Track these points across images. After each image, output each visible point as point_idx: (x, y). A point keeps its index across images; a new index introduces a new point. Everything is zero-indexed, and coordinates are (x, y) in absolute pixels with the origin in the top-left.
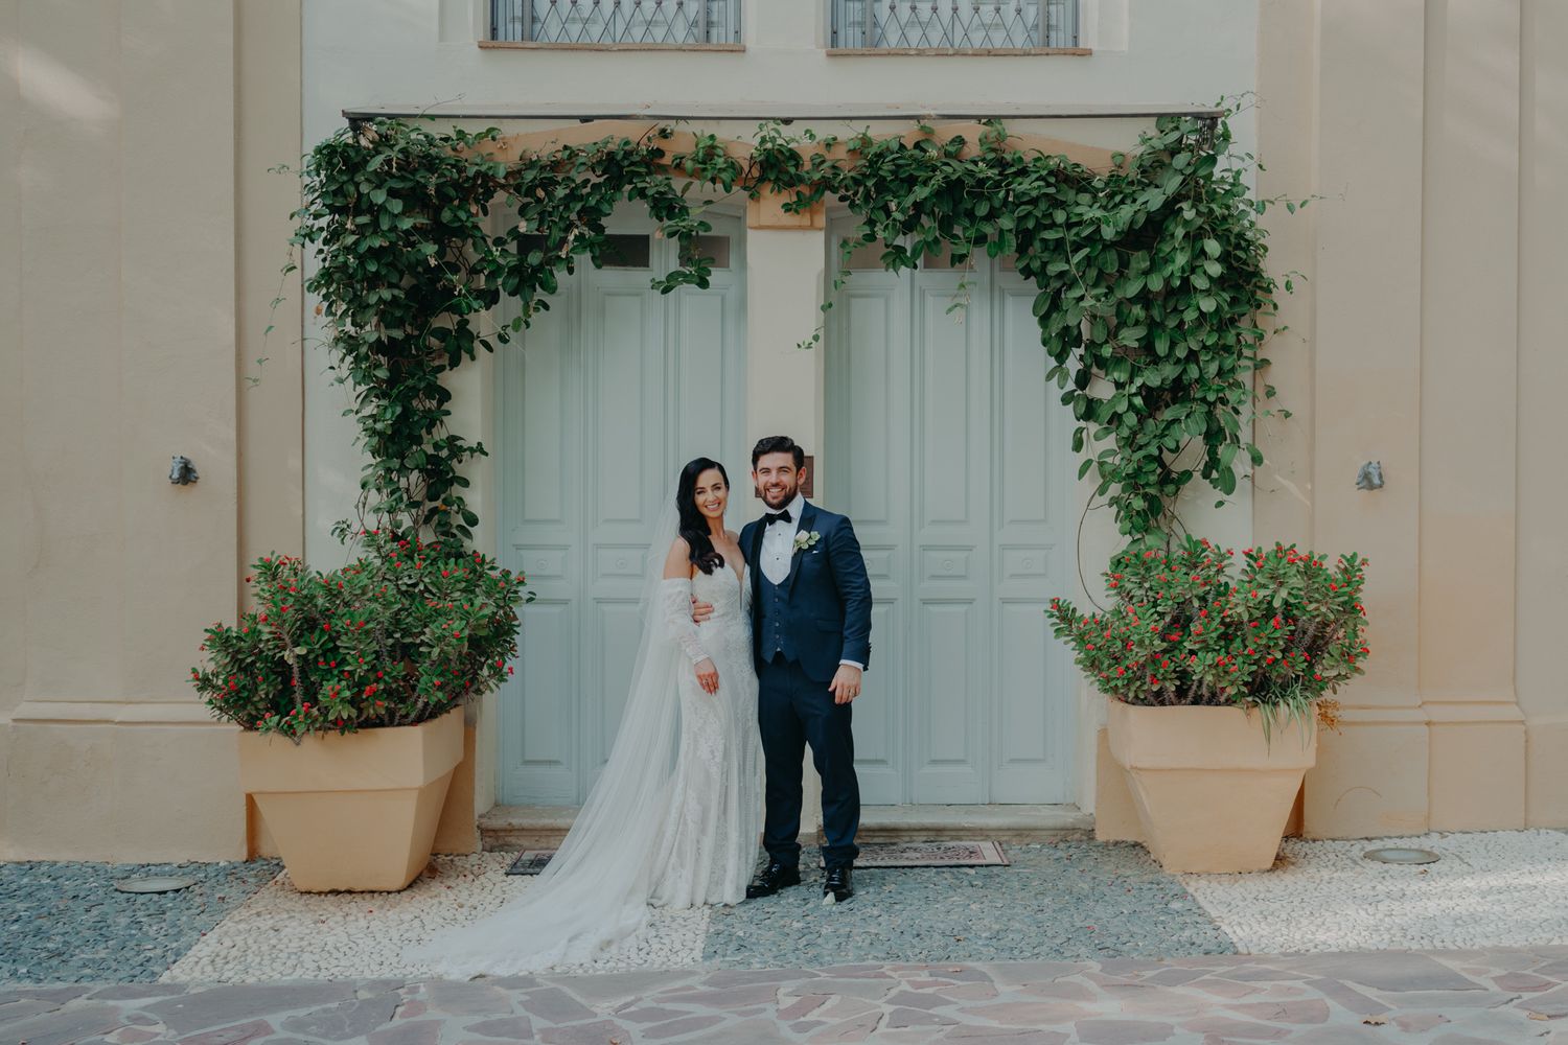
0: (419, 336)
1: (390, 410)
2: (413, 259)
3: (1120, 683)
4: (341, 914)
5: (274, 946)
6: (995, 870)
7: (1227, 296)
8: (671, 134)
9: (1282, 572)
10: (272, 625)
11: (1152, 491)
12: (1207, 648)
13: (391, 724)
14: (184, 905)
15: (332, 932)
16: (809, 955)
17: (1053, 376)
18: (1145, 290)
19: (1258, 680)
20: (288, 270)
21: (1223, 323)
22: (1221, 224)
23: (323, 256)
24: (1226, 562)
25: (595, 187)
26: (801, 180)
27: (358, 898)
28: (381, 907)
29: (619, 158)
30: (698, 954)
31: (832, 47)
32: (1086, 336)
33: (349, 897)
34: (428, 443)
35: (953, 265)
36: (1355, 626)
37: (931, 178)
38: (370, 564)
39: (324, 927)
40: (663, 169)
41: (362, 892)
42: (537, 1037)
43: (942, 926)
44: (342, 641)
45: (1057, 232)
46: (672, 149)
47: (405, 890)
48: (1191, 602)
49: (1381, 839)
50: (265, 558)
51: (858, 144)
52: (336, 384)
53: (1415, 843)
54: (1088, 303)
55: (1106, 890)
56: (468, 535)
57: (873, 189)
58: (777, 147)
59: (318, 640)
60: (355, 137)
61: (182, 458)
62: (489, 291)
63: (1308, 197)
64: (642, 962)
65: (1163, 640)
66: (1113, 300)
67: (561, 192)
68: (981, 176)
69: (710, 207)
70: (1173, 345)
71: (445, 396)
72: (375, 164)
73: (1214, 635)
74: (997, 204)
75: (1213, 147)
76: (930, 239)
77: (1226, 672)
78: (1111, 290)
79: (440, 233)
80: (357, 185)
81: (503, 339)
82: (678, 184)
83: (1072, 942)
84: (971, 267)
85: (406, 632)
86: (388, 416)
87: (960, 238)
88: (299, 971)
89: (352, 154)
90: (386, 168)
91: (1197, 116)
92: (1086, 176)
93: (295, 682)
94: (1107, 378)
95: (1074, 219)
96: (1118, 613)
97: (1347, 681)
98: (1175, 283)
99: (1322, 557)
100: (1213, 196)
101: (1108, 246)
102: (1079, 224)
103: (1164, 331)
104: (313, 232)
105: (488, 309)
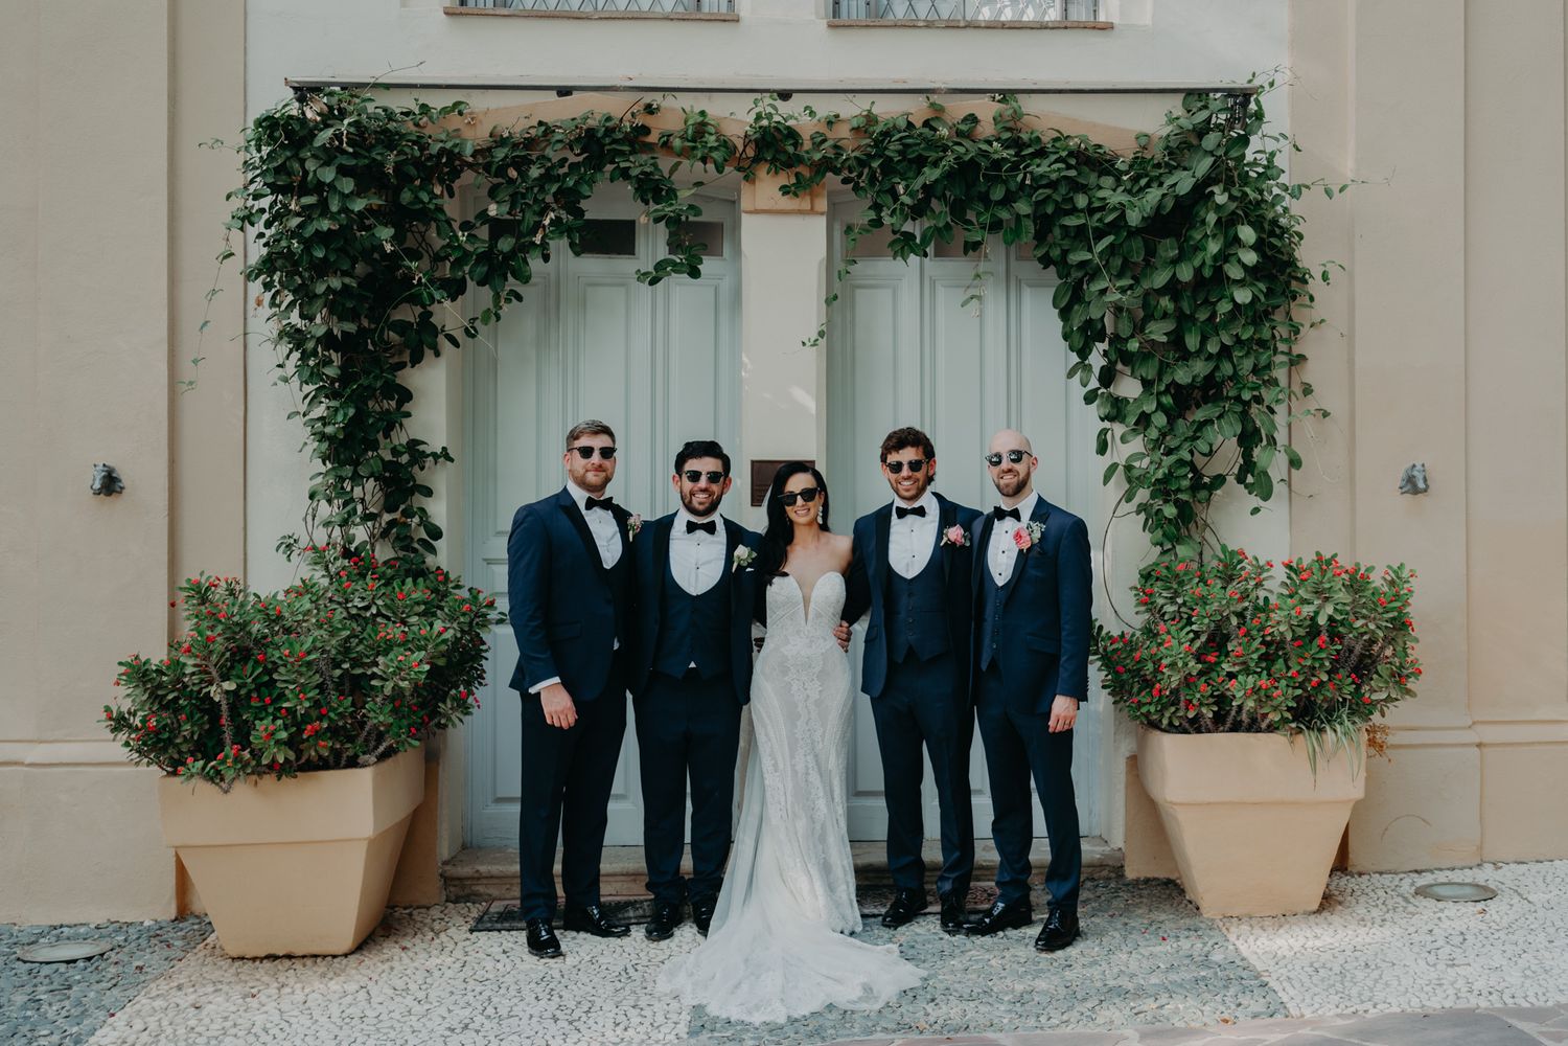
0: (376, 329)
1: (341, 411)
2: (367, 245)
4: (276, 985)
5: (193, 1029)
7: (1262, 286)
8: (658, 109)
9: (1327, 586)
10: (197, 656)
11: (1183, 497)
12: (1247, 671)
13: (337, 766)
14: (95, 977)
15: (265, 1009)
16: (810, 1028)
17: (1075, 373)
18: (1174, 280)
19: (1302, 704)
20: (225, 257)
21: (1258, 315)
22: (1254, 210)
23: (264, 240)
24: (1265, 575)
25: (574, 166)
26: (800, 160)
27: (298, 964)
28: (323, 975)
30: (682, 1029)
31: (834, 17)
32: (1109, 331)
33: (287, 963)
34: (385, 449)
35: (966, 253)
36: (1405, 644)
37: (941, 159)
38: (315, 584)
39: (254, 1003)
40: (649, 147)
41: (304, 957)
43: (959, 988)
44: (280, 674)
45: (1079, 218)
46: (659, 125)
47: (352, 953)
48: (1228, 618)
49: (1432, 872)
50: (194, 579)
51: (862, 122)
52: (284, 382)
53: (1468, 876)
54: (1112, 295)
55: (1140, 939)
56: (433, 550)
57: (878, 171)
58: (773, 125)
59: (250, 672)
60: (301, 108)
61: (104, 465)
62: (455, 280)
63: (1347, 182)
64: (618, 1040)
65: (1199, 661)
66: (1139, 291)
67: (535, 172)
68: (996, 156)
69: (701, 190)
70: (1204, 340)
71: (406, 396)
73: (1255, 656)
74: (1013, 188)
75: (1245, 127)
76: (941, 225)
77: (1267, 696)
78: (1137, 279)
79: (401, 217)
80: (302, 162)
82: (665, 163)
83: (1104, 1005)
84: (986, 256)
85: (356, 663)
86: (340, 418)
87: (973, 224)
89: (297, 128)
90: (337, 143)
91: (1230, 93)
92: (1108, 157)
93: (224, 721)
94: (1133, 375)
95: (1097, 204)
96: (1150, 632)
97: (1396, 703)
98: (1207, 273)
99: (1370, 569)
100: (1245, 178)
101: (1133, 233)
102: (1102, 209)
103: (1194, 325)
104: (252, 214)
105: (453, 299)
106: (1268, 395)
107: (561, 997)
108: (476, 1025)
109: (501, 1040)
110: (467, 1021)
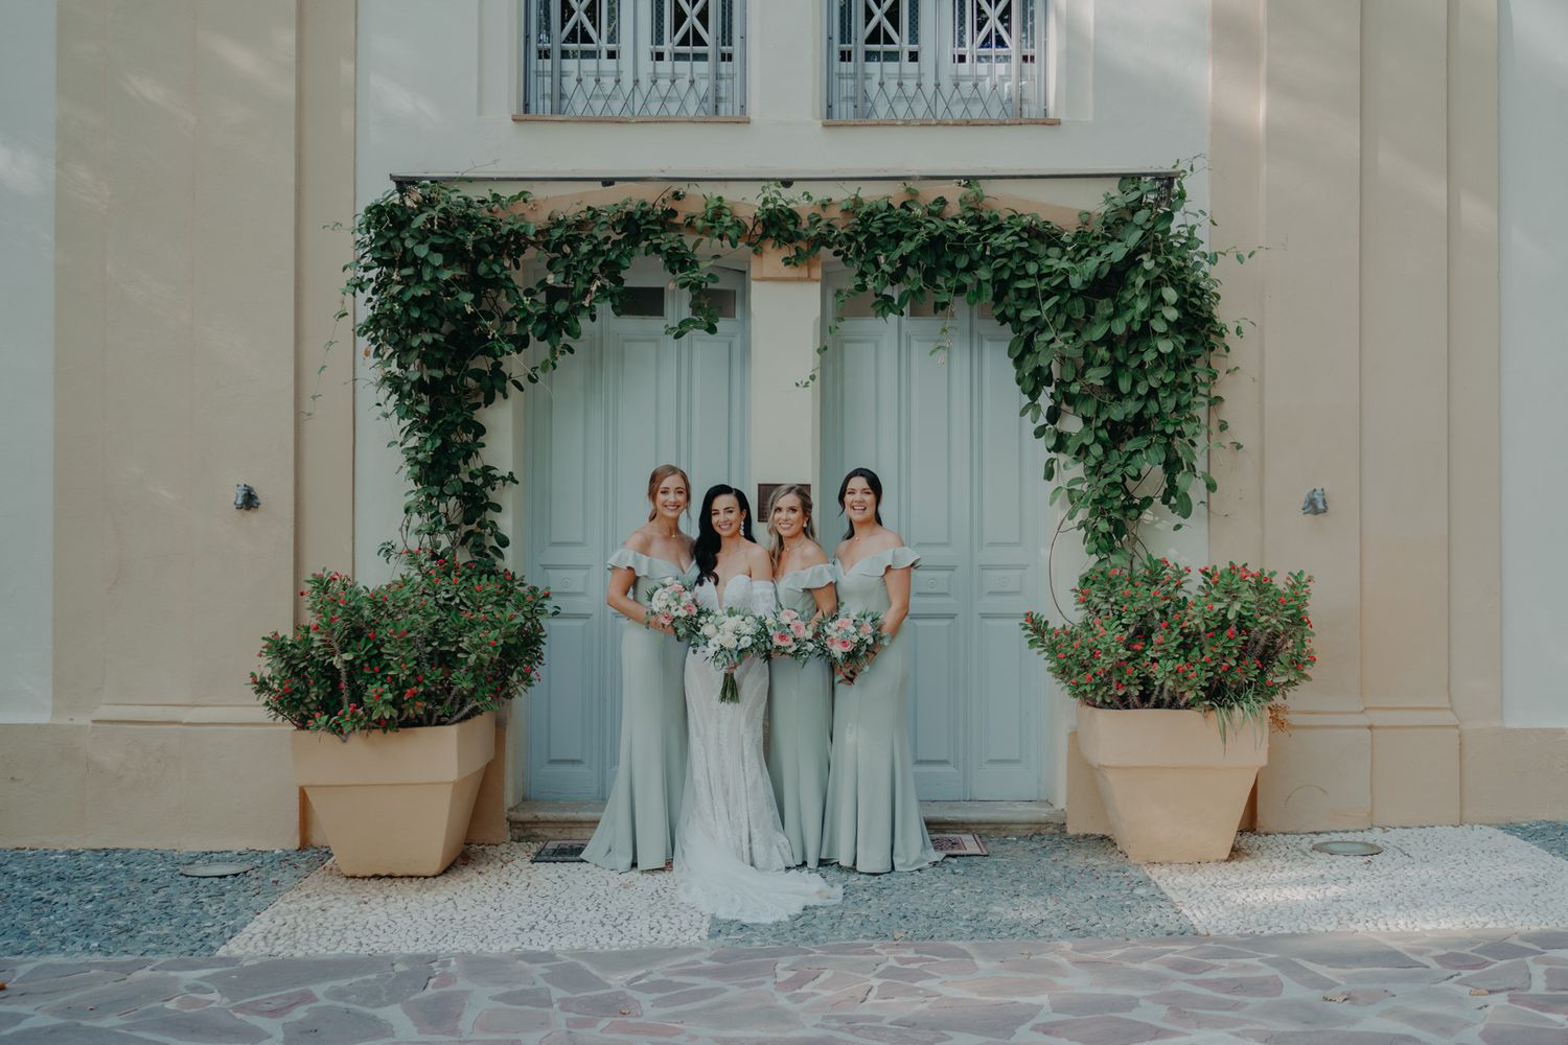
0: (458, 376)
1: (430, 442)
2: (452, 308)
3: (1088, 688)
4: (382, 896)
5: (321, 924)
6: (975, 859)
7: (1183, 339)
8: (683, 196)
9: (1235, 587)
10: (322, 633)
11: (1116, 515)
12: (1167, 655)
13: (429, 724)
14: (242, 888)
15: (375, 912)
16: (805, 934)
17: (1027, 412)
18: (1109, 333)
19: (1215, 686)
20: (340, 316)
21: (1180, 363)
22: (1178, 274)
23: (371, 304)
24: (1184, 578)
25: (616, 243)
26: (799, 236)
27: (398, 883)
28: (418, 890)
30: (704, 933)
31: (828, 118)
32: (1056, 375)
33: (390, 881)
34: (465, 473)
35: (936, 312)
36: (1303, 636)
37: (916, 234)
38: (411, 580)
39: (366, 908)
40: (677, 227)
41: (402, 877)
42: (555, 1006)
43: (926, 909)
44: (386, 648)
45: (1030, 281)
46: (684, 209)
47: (440, 875)
48: (1153, 615)
49: (1328, 833)
50: (317, 573)
51: (850, 204)
52: (383, 418)
53: (1359, 837)
54: (1058, 344)
55: (1077, 878)
56: (500, 555)
57: (864, 244)
58: (777, 207)
59: (364, 647)
60: (402, 198)
61: (245, 485)
62: (520, 336)
63: (1256, 249)
64: (653, 939)
65: (1127, 649)
66: (1080, 343)
67: (585, 248)
68: (961, 232)
69: (718, 262)
70: (1135, 383)
71: (481, 430)
72: (419, 221)
73: (1174, 644)
74: (975, 257)
75: (1170, 204)
76: (915, 289)
78: (1078, 334)
79: (476, 284)
80: (403, 241)
81: (532, 380)
82: (689, 240)
84: (952, 315)
85: (443, 641)
86: (428, 447)
87: (941, 288)
88: (342, 947)
89: (399, 213)
90: (429, 225)
91: (1157, 177)
92: (1055, 232)
93: (343, 685)
94: (1075, 413)
95: (1045, 271)
96: (1086, 625)
97: (1295, 687)
98: (1136, 327)
99: (1272, 574)
100: (1170, 249)
101: (1075, 295)
102: (1049, 275)
103: (1127, 371)
104: (363, 283)
105: (519, 352)
108: (541, 927)
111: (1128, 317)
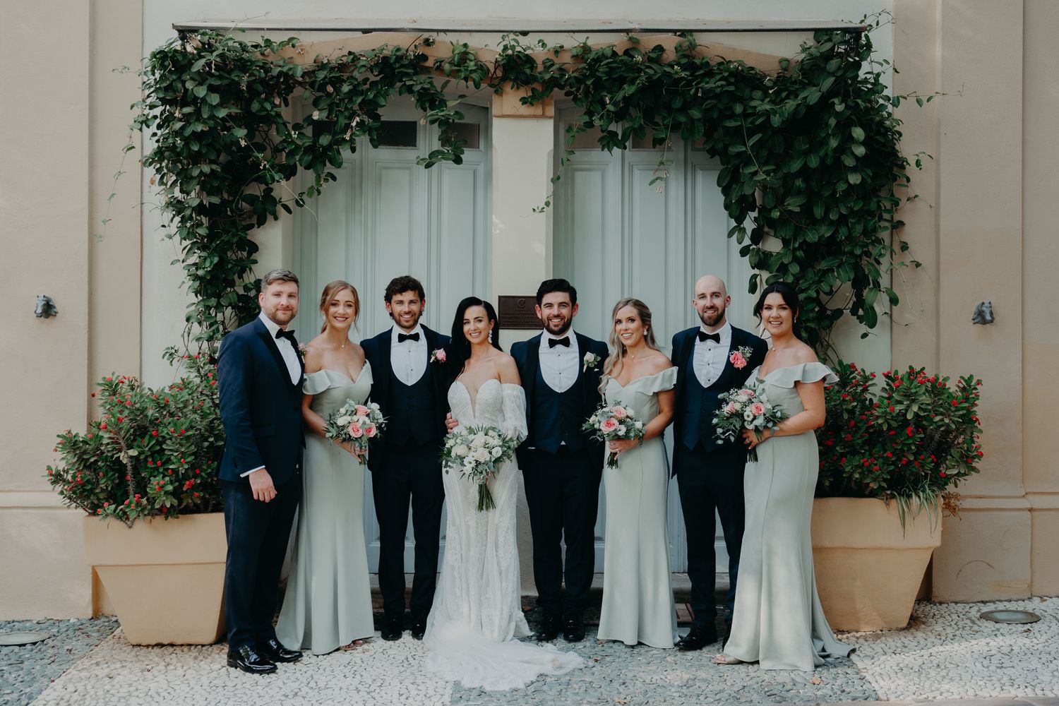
0: (233, 201)
1: (209, 260)
2: (227, 141)
4: (164, 663)
5: (108, 691)
7: (870, 172)
8: (433, 42)
9: (913, 391)
10: (111, 432)
11: (812, 325)
12: (854, 452)
13: (205, 511)
14: (39, 656)
15: (156, 679)
16: (536, 700)
17: (734, 234)
18: (805, 166)
19: (895, 477)
20: (129, 150)
21: (866, 192)
22: (865, 115)
23: (156, 138)
24: (870, 383)
25: (373, 84)
26: (535, 79)
27: (178, 650)
28: (196, 658)
29: (392, 61)
30: (447, 699)
32: (758, 203)
33: (171, 650)
34: (239, 286)
35: (654, 146)
36: (972, 433)
37: (637, 78)
38: (190, 382)
39: (149, 675)
40: (427, 70)
41: (182, 645)
44: (168, 445)
45: (736, 121)
46: (434, 54)
47: (215, 643)
48: (842, 414)
49: (994, 602)
50: (107, 377)
51: (580, 51)
52: (167, 239)
53: (1020, 606)
54: (761, 177)
57: (592, 87)
58: (516, 53)
59: (147, 443)
60: (183, 45)
61: (44, 296)
62: (289, 166)
63: (933, 94)
66: (780, 174)
67: (346, 88)
68: (677, 76)
69: (464, 101)
70: (827, 210)
71: (254, 248)
72: (198, 66)
73: (859, 441)
74: (689, 99)
75: (858, 54)
76: (636, 126)
77: (869, 471)
78: (778, 167)
79: (251, 120)
80: (184, 83)
81: (299, 204)
82: (438, 81)
83: (746, 689)
84: (668, 149)
86: (207, 264)
87: (660, 125)
89: (180, 58)
90: (207, 69)
91: (847, 31)
92: (759, 76)
93: (129, 477)
94: (776, 236)
95: (749, 111)
97: (966, 478)
98: (829, 161)
99: (946, 379)
100: (858, 93)
101: (776, 131)
102: (753, 114)
103: (820, 199)
104: (148, 119)
105: (288, 179)
106: (874, 251)
107: (362, 676)
108: (303, 693)
109: (321, 704)
110: (296, 690)
111: (822, 153)
